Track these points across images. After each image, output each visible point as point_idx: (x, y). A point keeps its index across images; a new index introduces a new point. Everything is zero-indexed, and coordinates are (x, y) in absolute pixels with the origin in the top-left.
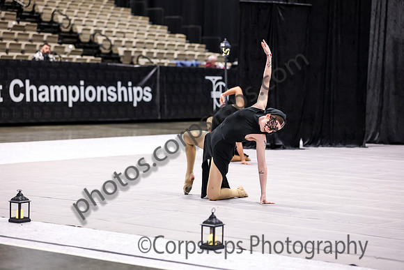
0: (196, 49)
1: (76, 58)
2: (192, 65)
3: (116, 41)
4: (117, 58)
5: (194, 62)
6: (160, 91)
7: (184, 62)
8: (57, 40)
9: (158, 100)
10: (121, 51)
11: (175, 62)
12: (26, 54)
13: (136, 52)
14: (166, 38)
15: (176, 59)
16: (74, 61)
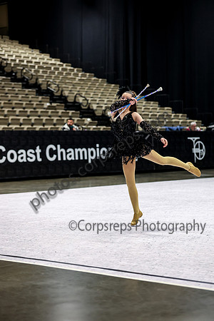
0: (180, 117)
1: (93, 128)
2: (178, 129)
5: (178, 127)
7: (171, 127)
8: (78, 115)
12: (57, 126)
14: (158, 111)
15: (165, 125)
16: (91, 130)
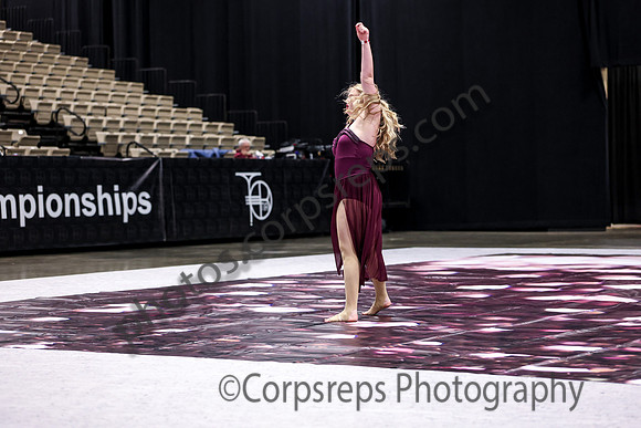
0: (219, 130)
1: (29, 150)
2: (214, 155)
3: (92, 121)
4: (95, 148)
5: (216, 150)
6: (165, 198)
7: (200, 151)
9: (161, 212)
10: (101, 137)
11: (187, 151)
13: (124, 137)
14: (172, 115)
15: (188, 147)
16: (26, 154)
